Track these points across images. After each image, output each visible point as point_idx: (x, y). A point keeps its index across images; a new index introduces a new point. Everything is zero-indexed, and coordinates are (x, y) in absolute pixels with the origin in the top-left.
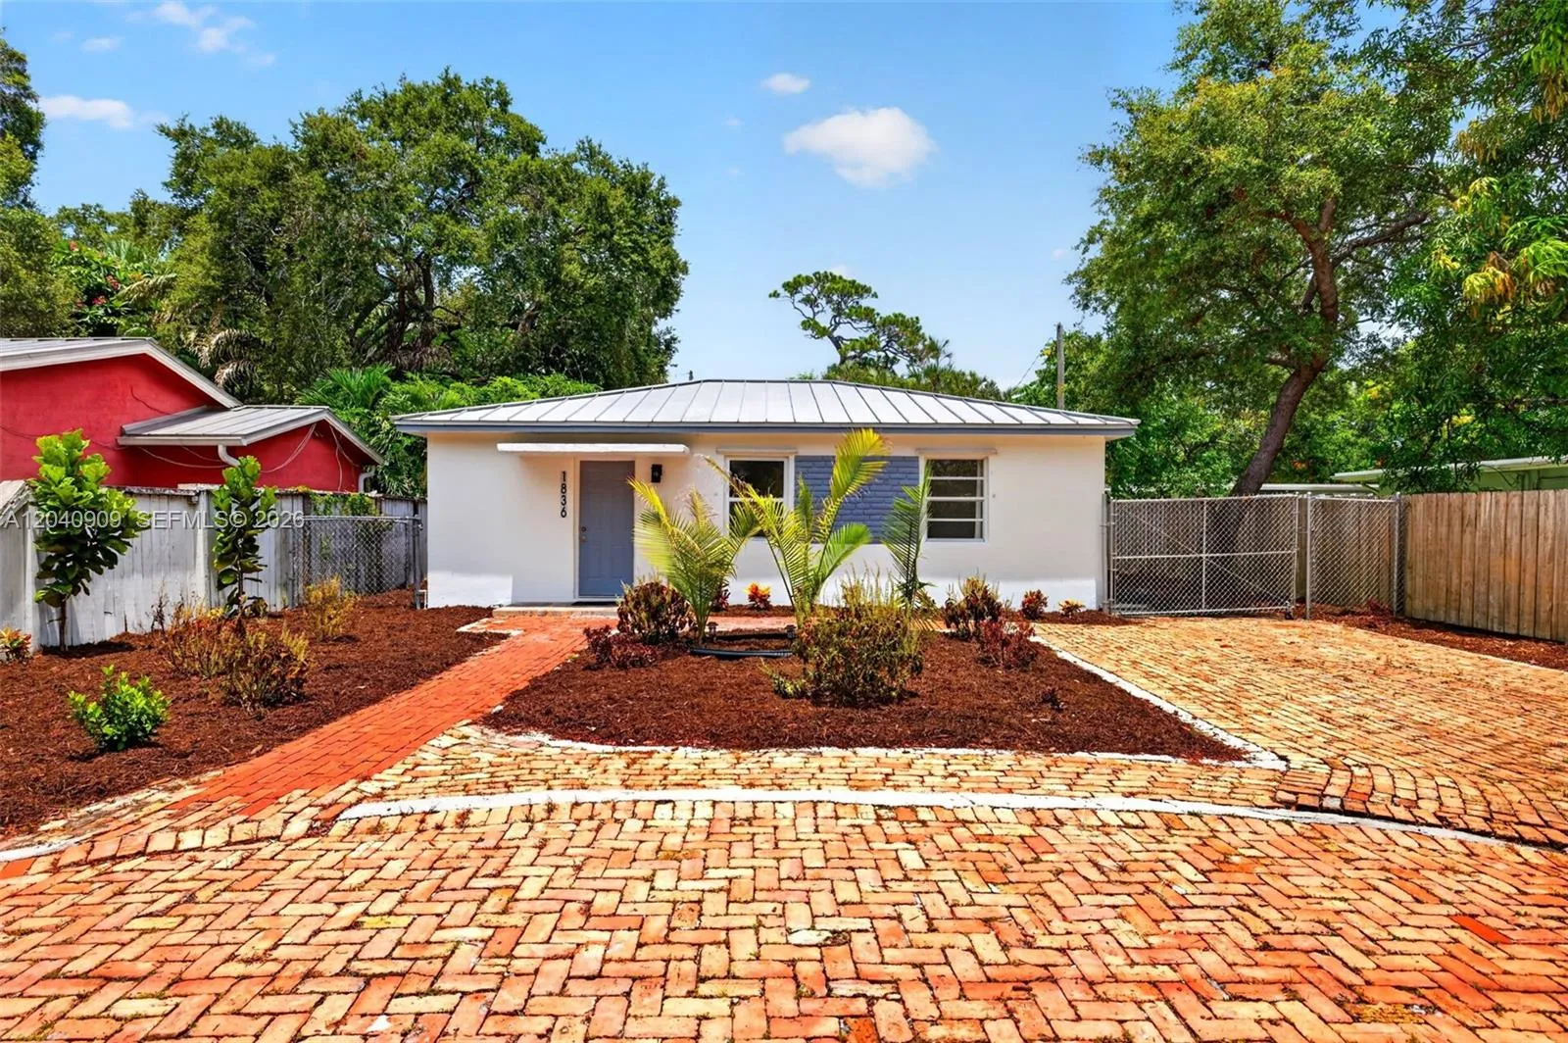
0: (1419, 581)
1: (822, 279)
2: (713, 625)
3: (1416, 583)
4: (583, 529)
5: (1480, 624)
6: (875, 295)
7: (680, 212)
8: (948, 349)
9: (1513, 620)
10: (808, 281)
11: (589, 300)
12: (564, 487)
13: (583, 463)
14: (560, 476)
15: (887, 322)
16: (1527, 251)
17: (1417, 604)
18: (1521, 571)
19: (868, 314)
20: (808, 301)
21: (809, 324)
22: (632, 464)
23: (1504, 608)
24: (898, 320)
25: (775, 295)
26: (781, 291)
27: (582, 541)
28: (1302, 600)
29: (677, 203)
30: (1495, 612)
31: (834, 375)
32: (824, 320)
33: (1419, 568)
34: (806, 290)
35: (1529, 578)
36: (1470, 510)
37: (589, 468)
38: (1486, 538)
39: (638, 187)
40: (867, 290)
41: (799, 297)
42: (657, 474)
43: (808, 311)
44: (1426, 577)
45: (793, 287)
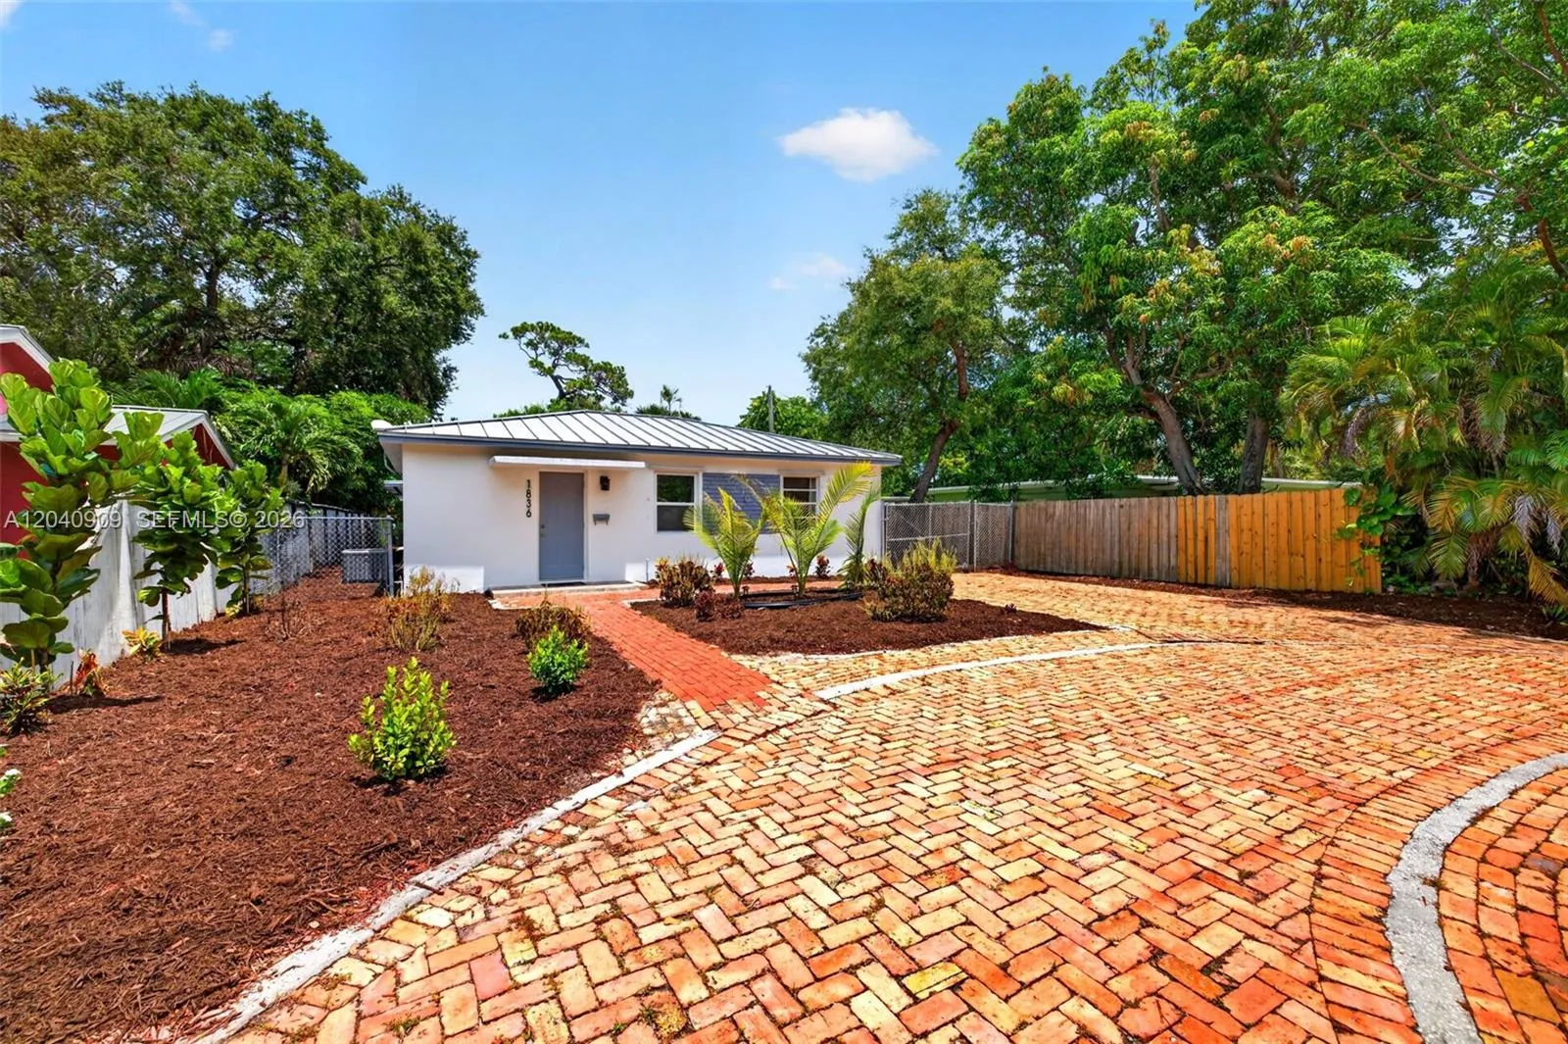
0: (1022, 549)
1: (543, 328)
2: (745, 589)
3: (1021, 551)
4: (542, 527)
5: (1056, 570)
6: (587, 346)
7: (479, 263)
8: (678, 396)
9: (1073, 566)
10: (533, 328)
11: (404, 329)
12: (529, 493)
13: (542, 474)
14: (525, 484)
15: (597, 367)
16: (1083, 378)
17: (1022, 561)
18: (1078, 541)
19: (584, 361)
20: (530, 344)
21: (535, 364)
22: (581, 475)
23: (1069, 562)
24: (606, 367)
25: (504, 336)
26: (510, 334)
27: (541, 535)
28: (971, 562)
29: (476, 255)
30: (1064, 564)
31: (554, 408)
32: (547, 361)
33: (1023, 541)
34: (530, 336)
35: (1081, 545)
36: (1051, 510)
37: (547, 478)
38: (1059, 524)
39: (447, 235)
40: (581, 341)
41: (524, 340)
42: (605, 483)
43: (533, 354)
44: (1027, 547)
45: (518, 332)
